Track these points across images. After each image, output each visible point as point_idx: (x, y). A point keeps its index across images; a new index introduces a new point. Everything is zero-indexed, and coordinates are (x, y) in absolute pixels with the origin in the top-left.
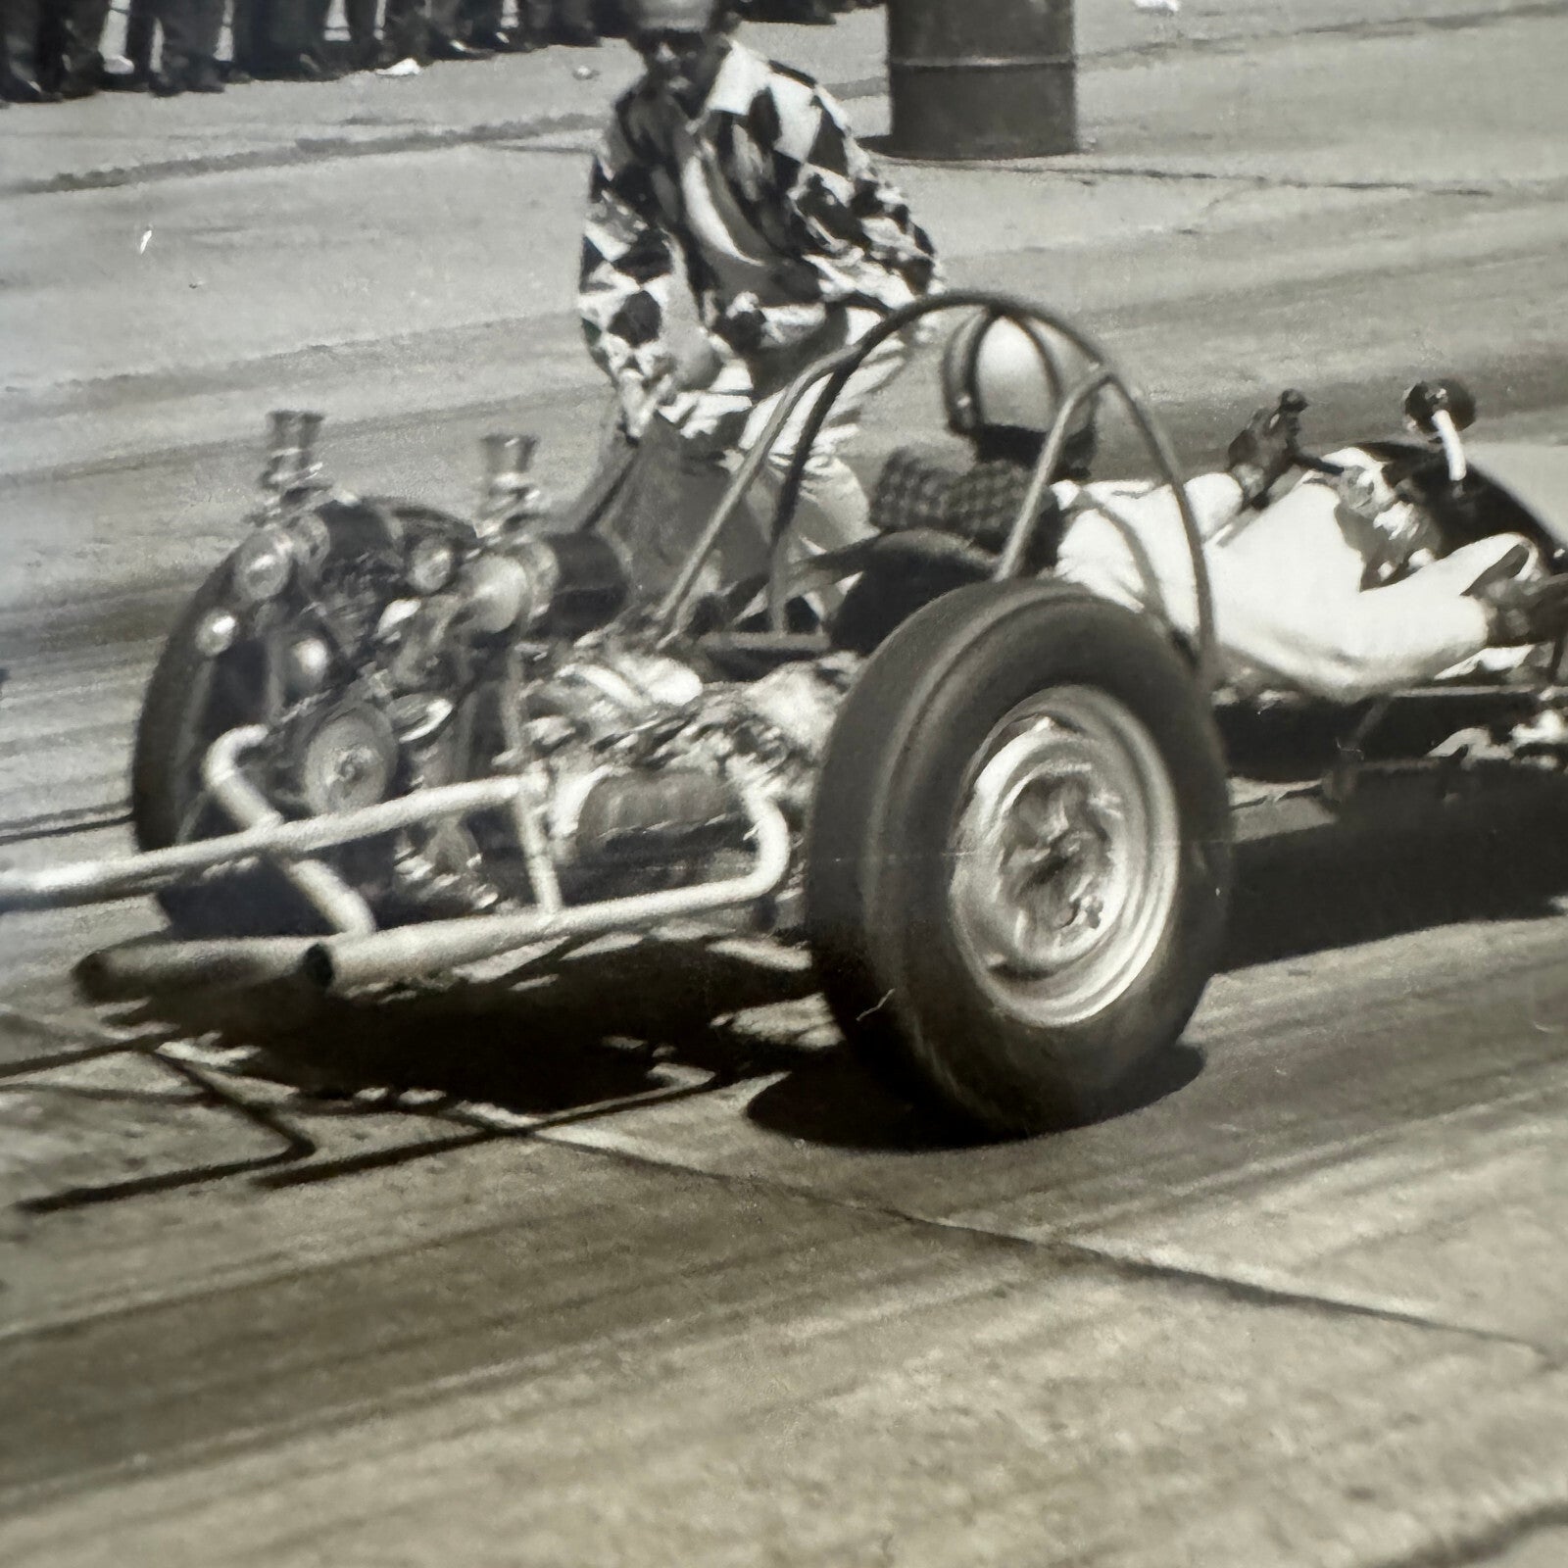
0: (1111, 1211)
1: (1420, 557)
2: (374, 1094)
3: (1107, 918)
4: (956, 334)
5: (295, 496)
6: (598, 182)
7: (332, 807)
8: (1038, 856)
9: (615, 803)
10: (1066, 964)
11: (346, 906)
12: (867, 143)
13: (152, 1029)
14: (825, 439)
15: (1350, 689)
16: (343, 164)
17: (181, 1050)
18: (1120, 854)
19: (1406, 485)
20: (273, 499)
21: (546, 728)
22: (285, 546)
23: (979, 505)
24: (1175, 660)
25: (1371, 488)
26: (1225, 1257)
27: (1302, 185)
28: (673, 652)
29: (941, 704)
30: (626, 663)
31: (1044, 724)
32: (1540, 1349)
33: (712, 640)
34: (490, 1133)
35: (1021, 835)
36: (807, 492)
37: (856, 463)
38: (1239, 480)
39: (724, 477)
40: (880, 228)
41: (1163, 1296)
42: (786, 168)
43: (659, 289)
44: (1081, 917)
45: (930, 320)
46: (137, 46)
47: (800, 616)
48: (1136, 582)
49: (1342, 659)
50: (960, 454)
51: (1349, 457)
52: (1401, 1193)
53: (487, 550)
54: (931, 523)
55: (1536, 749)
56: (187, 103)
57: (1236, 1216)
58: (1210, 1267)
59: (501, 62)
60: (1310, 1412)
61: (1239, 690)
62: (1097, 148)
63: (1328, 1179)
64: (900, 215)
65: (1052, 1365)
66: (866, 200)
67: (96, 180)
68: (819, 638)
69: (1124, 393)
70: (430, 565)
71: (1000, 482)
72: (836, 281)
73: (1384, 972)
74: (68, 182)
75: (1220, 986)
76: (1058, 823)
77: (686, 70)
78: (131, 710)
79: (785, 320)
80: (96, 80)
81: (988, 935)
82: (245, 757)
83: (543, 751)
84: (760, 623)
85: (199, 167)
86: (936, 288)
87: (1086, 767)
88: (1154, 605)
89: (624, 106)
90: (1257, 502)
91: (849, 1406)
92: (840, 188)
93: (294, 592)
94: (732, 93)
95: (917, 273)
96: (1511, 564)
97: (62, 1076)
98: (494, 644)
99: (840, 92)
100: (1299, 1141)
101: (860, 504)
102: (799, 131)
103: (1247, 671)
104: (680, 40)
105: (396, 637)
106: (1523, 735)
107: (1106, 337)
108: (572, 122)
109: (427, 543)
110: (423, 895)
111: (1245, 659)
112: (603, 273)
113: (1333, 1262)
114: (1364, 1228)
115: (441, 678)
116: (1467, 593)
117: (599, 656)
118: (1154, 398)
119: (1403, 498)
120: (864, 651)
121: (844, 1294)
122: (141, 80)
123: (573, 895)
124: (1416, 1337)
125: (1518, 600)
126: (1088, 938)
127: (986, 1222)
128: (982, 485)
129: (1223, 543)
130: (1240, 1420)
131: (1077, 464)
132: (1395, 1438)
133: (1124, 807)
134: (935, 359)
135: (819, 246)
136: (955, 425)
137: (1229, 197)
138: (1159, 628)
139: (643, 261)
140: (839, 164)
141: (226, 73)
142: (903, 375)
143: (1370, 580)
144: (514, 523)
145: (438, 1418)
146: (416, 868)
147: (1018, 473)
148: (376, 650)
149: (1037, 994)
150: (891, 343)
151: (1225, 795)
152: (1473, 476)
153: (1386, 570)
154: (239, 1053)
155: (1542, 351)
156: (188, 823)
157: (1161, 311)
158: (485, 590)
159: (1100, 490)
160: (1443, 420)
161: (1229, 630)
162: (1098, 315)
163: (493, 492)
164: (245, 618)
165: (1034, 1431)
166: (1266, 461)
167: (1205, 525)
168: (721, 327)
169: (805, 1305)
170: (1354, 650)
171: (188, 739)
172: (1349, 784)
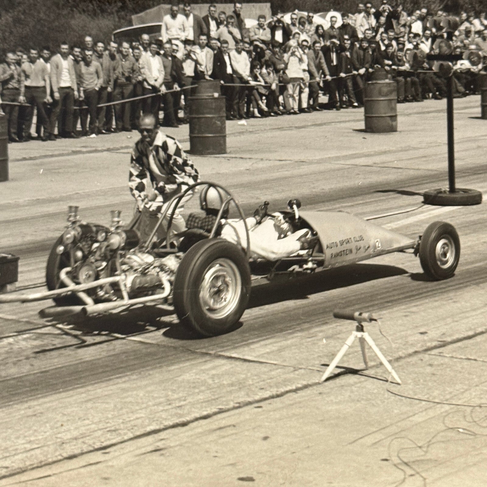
0: (225, 348)
1: (289, 233)
2: (96, 332)
3: (227, 300)
4: (203, 189)
5: (74, 223)
6: (132, 160)
7: (85, 282)
8: (216, 289)
9: (138, 281)
10: (220, 308)
11: (88, 300)
12: (185, 152)
13: (54, 322)
14: (177, 211)
15: (274, 258)
16: (81, 156)
17: (60, 326)
18: (230, 289)
19: (287, 219)
20: (70, 223)
21: (125, 267)
22: (73, 233)
23: (207, 224)
24: (242, 254)
25: (281, 220)
26: (244, 355)
27: (270, 160)
28: (148, 252)
29: (199, 262)
30: (140, 255)
31: (218, 265)
32: (294, 368)
33: (156, 250)
34: (117, 338)
35: (213, 286)
36: (174, 221)
37: (183, 216)
38: (256, 219)
39: (158, 219)
40: (188, 169)
41: (233, 361)
42: (169, 157)
43: (145, 181)
44: (223, 300)
45: (198, 187)
46: (38, 131)
47: (172, 245)
48: (236, 239)
49: (273, 253)
50: (203, 214)
51: (277, 214)
52: (275, 345)
53: (112, 233)
54: (197, 227)
55: (307, 269)
56: (49, 143)
57: (246, 349)
58: (241, 357)
59: (112, 135)
60: (255, 378)
61: (254, 259)
62: (230, 153)
63: (262, 343)
64: (192, 166)
65: (214, 372)
66: (185, 163)
67: (31, 159)
68: (176, 250)
69: (234, 201)
70: (101, 236)
71: (211, 219)
72: (179, 180)
73: (276, 309)
74: (24, 159)
75: (247, 311)
76: (219, 283)
77: (150, 137)
78: (45, 265)
79: (169, 187)
80: (30, 138)
81: (206, 303)
82: (68, 273)
83: (124, 271)
84: (165, 247)
85: (52, 156)
86: (199, 181)
87: (225, 273)
88: (239, 243)
89: (137, 144)
90: (259, 223)
91: (180, 379)
92: (180, 161)
93: (75, 242)
94: (159, 141)
95: (195, 178)
96: (306, 235)
97: (39, 331)
98: (114, 251)
99: (180, 141)
100: (258, 337)
101: (184, 224)
102: (172, 150)
103: (255, 255)
104: (148, 131)
105: (95, 250)
106: (305, 266)
107: (231, 191)
108: (127, 147)
109: (100, 232)
110: (103, 298)
111: (255, 253)
112: (134, 178)
113: (262, 356)
114: (268, 350)
115: (104, 258)
116: (297, 240)
117: (134, 253)
118: (240, 203)
119: (286, 222)
120: (184, 252)
121: (179, 362)
122: (39, 138)
123: (131, 298)
124: (274, 367)
125: (306, 241)
126: (224, 303)
127: (204, 351)
128: (207, 220)
129: (252, 231)
130: (244, 379)
131: (225, 216)
132: (269, 381)
133: (232, 280)
134: (199, 195)
135: (176, 173)
136: (202, 208)
137: (256, 163)
138: (239, 247)
139: (141, 176)
140: (180, 156)
141: (56, 137)
142: (193, 199)
143: (279, 238)
144: (117, 228)
145: (111, 382)
146: (101, 293)
147: (214, 217)
148: (91, 253)
149: (214, 314)
150: (190, 192)
151: (250, 278)
152: (300, 218)
153: (282, 236)
154: (71, 326)
155: (314, 193)
156: (57, 286)
157: (242, 185)
158: (112, 241)
159: (229, 221)
160: (295, 207)
161: (253, 248)
162: (230, 186)
163: (113, 222)
164: (66, 246)
165: (210, 382)
166: (261, 215)
167: (249, 227)
168: (157, 189)
169: (173, 364)
170: (275, 251)
171: (56, 270)
172: (273, 275)
